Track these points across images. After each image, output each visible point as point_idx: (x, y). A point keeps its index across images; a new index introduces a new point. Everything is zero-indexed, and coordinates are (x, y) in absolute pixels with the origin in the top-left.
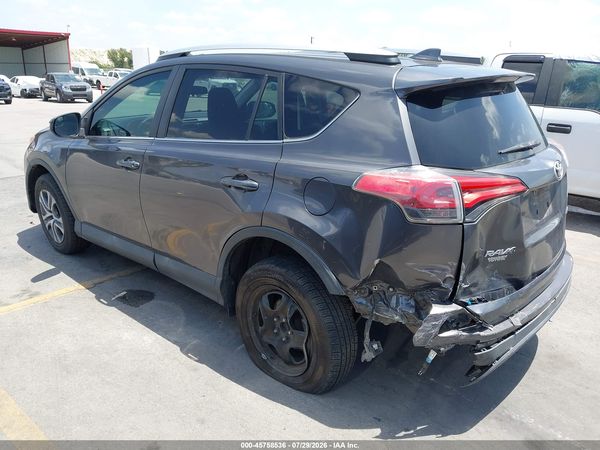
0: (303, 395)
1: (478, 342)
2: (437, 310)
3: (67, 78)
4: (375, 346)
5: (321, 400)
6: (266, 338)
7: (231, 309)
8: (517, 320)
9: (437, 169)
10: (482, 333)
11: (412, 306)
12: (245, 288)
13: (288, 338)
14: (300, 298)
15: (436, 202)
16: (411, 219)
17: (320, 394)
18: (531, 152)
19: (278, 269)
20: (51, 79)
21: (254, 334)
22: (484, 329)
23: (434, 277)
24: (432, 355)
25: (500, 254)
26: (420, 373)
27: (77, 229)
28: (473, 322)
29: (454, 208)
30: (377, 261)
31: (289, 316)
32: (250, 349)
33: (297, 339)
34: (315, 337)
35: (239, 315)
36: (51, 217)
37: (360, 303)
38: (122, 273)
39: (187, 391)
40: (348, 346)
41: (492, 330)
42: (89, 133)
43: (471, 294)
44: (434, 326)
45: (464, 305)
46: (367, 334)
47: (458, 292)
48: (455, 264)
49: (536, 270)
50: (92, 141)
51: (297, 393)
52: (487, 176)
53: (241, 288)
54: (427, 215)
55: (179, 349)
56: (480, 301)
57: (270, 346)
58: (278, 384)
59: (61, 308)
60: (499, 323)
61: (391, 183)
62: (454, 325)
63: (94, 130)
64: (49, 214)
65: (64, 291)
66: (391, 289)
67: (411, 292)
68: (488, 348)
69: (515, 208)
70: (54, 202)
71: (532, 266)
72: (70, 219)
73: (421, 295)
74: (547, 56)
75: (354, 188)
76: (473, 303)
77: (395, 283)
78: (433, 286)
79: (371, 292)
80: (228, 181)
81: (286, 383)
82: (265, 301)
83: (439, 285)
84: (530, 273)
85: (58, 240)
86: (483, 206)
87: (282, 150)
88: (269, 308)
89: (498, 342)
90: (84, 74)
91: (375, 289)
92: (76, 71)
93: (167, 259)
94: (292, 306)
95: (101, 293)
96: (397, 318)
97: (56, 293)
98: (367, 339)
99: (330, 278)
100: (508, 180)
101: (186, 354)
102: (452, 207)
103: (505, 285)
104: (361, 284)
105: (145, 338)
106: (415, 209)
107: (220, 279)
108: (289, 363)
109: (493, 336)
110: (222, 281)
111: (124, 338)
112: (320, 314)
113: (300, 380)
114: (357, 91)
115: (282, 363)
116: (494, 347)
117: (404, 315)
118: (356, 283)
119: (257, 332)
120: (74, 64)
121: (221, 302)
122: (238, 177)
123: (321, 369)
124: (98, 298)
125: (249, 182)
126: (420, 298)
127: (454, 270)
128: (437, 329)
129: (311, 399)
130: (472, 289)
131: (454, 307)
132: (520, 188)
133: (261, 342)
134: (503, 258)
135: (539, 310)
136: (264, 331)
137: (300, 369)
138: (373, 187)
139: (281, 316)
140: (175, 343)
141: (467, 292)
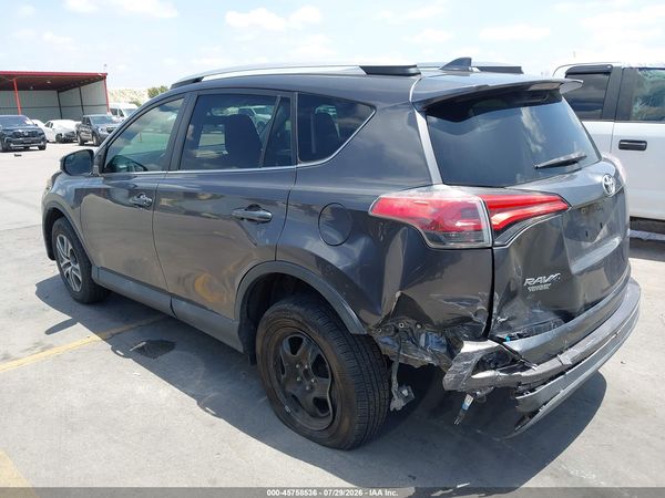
0: (329, 452)
1: (519, 384)
2: (469, 347)
3: (104, 120)
4: (405, 392)
5: (349, 456)
6: (289, 389)
7: (252, 356)
8: (566, 358)
9: (462, 188)
10: (524, 374)
11: (443, 345)
12: (264, 332)
13: (312, 388)
14: (320, 340)
15: (459, 224)
16: (431, 245)
17: (349, 450)
18: (576, 166)
19: (296, 308)
20: (87, 122)
21: (276, 384)
22: (525, 368)
23: (463, 310)
24: (468, 401)
25: (543, 282)
26: (457, 422)
27: (94, 276)
28: (514, 361)
29: (480, 230)
30: (398, 294)
31: (311, 361)
32: (273, 401)
33: (321, 388)
34: (339, 386)
35: (259, 362)
36: (69, 264)
37: (386, 342)
38: (144, 323)
39: (200, 448)
40: (377, 394)
41: (537, 370)
42: (103, 171)
43: (510, 328)
44: (467, 366)
45: (501, 341)
46: (394, 378)
47: (494, 327)
48: (487, 294)
49: (589, 300)
50: (106, 178)
51: (323, 449)
52: (520, 193)
53: (261, 331)
54: (449, 238)
55: (195, 402)
56: (520, 336)
57: (293, 396)
58: (301, 439)
59: (73, 361)
60: (544, 362)
61: (408, 204)
62: (492, 365)
63: (109, 167)
64: (67, 261)
65: (79, 343)
66: (419, 326)
67: (441, 328)
68: (532, 390)
69: (554, 229)
70: (70, 247)
71: (583, 296)
72: (87, 265)
73: (453, 332)
74: (614, 65)
75: (371, 213)
76: (512, 338)
77: (422, 319)
78: (465, 320)
79: (397, 331)
80: (240, 213)
81: (310, 438)
82: (286, 346)
83: (470, 319)
84: (581, 304)
85: (77, 289)
86: (516, 227)
87: (295, 176)
88: (289, 353)
89: (545, 384)
90: (122, 115)
91: (401, 326)
92: (115, 112)
93: (184, 303)
94: (313, 350)
95: (118, 345)
96: (428, 359)
97: (70, 346)
98: (395, 384)
99: (349, 315)
100: (544, 197)
101: (203, 407)
102: (478, 229)
103: (552, 318)
104: (385, 321)
105: (161, 392)
106: (436, 233)
107: (238, 323)
108: (314, 416)
109: (537, 376)
110: (240, 326)
111: (137, 393)
112: (343, 357)
113: (326, 435)
114: (373, 107)
115: (307, 416)
116: (538, 390)
117: (435, 355)
118: (378, 320)
119: (279, 381)
120: (112, 105)
121: (241, 349)
122: (251, 208)
123: (346, 420)
124: (114, 350)
125: (262, 213)
126: (451, 335)
127: (486, 301)
128: (470, 370)
129: (338, 456)
130: (511, 323)
131: (490, 344)
132: (561, 206)
133: (285, 393)
134: (546, 287)
135: (596, 347)
136: (287, 380)
137: (326, 422)
138: (390, 210)
139: (304, 361)
140: (192, 396)
141: (504, 327)
